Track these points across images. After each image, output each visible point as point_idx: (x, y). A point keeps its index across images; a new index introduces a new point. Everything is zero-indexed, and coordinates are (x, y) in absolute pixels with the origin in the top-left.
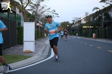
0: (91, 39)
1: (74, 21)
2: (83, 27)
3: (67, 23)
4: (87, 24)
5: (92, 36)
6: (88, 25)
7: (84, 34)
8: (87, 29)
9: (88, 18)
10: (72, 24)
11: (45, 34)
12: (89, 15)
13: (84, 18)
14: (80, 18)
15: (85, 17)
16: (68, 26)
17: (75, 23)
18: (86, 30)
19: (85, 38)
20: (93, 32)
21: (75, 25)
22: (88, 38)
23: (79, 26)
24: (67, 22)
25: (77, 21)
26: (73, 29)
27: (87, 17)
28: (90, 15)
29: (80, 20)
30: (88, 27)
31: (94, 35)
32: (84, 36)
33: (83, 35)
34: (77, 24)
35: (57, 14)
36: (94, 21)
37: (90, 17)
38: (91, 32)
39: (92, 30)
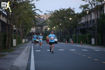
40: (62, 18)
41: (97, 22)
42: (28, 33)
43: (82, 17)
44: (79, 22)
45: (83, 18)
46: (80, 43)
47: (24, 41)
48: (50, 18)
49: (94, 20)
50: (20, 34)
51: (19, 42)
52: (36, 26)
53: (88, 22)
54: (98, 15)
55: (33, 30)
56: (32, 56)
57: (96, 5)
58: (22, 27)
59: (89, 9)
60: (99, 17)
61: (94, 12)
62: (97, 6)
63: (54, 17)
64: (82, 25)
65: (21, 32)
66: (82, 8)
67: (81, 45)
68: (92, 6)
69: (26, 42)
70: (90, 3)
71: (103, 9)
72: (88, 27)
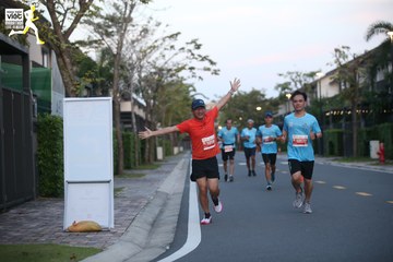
0: (362, 165)
1: (285, 86)
3: (255, 97)
5: (366, 154)
6: (347, 103)
7: (331, 143)
9: (344, 73)
10: (275, 103)
11: (160, 151)
12: (351, 58)
13: (328, 74)
14: (312, 75)
15: (335, 66)
16: (259, 109)
17: (289, 96)
18: (340, 126)
19: (334, 163)
20: (369, 133)
22: (347, 161)
24: (255, 93)
25: (299, 86)
27: (342, 69)
28: (356, 59)
29: (310, 80)
31: (375, 146)
32: (332, 153)
33: (327, 146)
35: (212, 63)
36: (373, 83)
37: (354, 70)
38: (360, 133)
39: (366, 125)
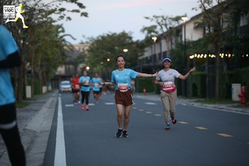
2: (192, 57)
4: (205, 45)
8: (206, 64)
21: (157, 46)
23: (172, 51)
26: (146, 65)
30: (213, 56)
34: (163, 42)
40: (112, 50)
41: (171, 55)
42: (51, 76)
43: (145, 46)
44: (141, 56)
45: (146, 49)
46: (143, 92)
47: (44, 89)
48: (91, 50)
49: (165, 53)
50: (38, 77)
51: (37, 92)
52: (65, 64)
53: (155, 55)
54: (172, 44)
55: (61, 70)
56: (60, 114)
57: (168, 27)
58: (41, 66)
59: (157, 33)
60: (174, 47)
61: (165, 38)
62: (170, 28)
63: (97, 49)
64: (145, 61)
65: (40, 74)
66: (146, 32)
67: (145, 95)
68: (162, 28)
69: (48, 91)
70: (159, 23)
71: (180, 34)
72: (156, 64)
